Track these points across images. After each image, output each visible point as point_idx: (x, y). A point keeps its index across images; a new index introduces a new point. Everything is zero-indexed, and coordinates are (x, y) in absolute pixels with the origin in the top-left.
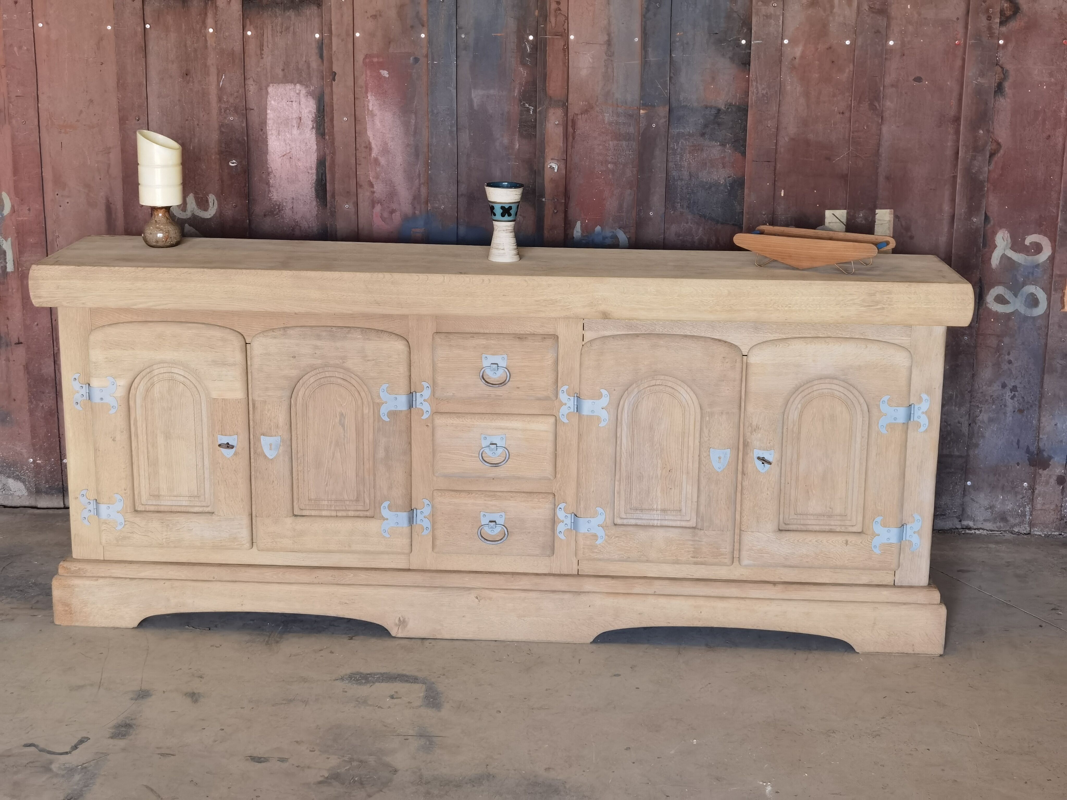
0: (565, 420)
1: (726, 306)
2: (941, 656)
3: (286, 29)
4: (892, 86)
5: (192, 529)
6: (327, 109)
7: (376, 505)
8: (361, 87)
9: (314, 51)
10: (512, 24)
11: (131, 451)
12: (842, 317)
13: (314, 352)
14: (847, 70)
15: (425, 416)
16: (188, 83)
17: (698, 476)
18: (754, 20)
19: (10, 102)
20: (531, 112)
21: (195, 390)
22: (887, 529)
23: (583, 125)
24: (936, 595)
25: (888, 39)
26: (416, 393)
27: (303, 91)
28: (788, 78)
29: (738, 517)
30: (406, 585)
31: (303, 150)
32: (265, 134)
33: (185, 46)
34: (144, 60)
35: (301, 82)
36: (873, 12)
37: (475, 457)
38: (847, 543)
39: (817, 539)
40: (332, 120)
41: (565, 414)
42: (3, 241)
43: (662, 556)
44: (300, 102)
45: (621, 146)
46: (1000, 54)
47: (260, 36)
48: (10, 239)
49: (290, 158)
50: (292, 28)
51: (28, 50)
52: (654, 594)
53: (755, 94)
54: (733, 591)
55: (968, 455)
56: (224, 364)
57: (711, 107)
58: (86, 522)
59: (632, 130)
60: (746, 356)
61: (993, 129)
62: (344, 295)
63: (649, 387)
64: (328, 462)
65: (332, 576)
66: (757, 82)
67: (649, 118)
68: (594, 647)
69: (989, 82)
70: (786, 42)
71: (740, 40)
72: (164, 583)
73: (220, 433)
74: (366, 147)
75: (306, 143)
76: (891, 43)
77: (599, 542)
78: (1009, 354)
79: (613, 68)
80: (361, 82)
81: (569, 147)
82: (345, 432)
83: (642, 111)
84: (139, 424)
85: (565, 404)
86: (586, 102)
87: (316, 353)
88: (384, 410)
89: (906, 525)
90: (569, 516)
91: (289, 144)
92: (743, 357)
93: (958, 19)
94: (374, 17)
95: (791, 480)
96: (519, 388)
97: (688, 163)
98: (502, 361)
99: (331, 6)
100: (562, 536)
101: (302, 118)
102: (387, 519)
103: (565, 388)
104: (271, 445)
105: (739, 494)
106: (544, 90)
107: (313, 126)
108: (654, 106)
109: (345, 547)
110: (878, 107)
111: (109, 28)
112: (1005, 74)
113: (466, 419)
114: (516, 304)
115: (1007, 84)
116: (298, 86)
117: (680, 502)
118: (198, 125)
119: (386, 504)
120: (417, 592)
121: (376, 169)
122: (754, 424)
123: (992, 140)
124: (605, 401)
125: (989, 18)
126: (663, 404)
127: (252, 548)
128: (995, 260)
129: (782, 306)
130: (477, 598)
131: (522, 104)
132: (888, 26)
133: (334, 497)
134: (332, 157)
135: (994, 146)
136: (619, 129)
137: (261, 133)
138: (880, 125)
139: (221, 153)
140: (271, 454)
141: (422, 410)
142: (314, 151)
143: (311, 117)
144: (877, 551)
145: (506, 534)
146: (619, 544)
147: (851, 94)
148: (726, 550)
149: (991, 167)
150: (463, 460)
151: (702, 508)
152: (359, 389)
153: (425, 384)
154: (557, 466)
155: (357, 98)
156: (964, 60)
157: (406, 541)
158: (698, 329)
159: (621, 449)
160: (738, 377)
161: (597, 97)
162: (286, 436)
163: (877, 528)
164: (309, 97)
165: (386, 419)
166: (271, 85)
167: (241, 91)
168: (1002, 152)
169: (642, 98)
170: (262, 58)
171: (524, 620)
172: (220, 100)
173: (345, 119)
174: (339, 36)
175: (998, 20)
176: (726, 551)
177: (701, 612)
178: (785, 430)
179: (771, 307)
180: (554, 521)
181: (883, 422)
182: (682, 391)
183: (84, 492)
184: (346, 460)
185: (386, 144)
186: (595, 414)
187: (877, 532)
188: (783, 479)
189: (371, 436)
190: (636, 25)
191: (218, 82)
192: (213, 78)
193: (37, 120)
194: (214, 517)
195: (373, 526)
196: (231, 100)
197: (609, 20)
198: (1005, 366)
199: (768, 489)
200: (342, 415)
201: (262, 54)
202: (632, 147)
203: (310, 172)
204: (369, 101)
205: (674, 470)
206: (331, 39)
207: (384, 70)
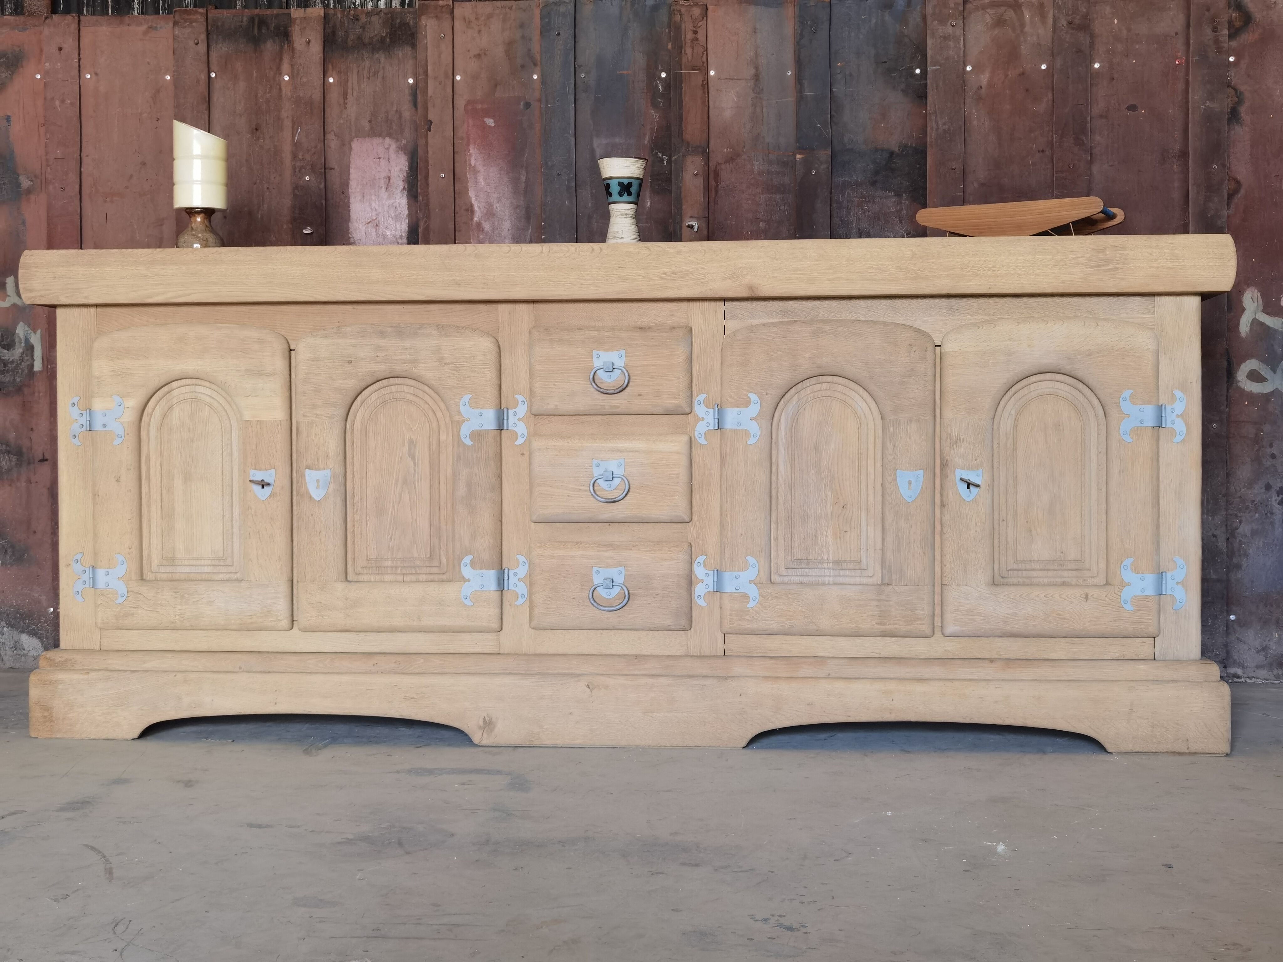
0: (703, 441)
1: (911, 272)
2: (1227, 755)
3: (374, 75)
4: (1101, 116)
5: (214, 601)
6: (421, 164)
7: (455, 562)
8: (462, 139)
9: (406, 98)
10: (640, 60)
11: (141, 498)
12: (1063, 282)
13: (376, 355)
14: (1045, 100)
15: (520, 441)
16: (258, 139)
17: (882, 514)
18: (929, 42)
19: (48, 165)
20: (665, 162)
21: (224, 413)
22: (1140, 575)
23: (727, 176)
24: (1214, 669)
25: (1092, 62)
26: (508, 409)
27: (394, 146)
28: (974, 111)
29: (938, 569)
30: (493, 672)
31: (391, 215)
32: (348, 197)
33: (256, 96)
34: (206, 112)
35: (390, 135)
36: (1073, 29)
37: (585, 491)
38: (1087, 597)
39: (1046, 593)
40: (427, 177)
41: (703, 432)
42: (31, 333)
43: (837, 623)
44: (389, 159)
45: (775, 201)
46: (1232, 73)
47: (343, 84)
48: (39, 331)
49: (377, 225)
50: (381, 74)
51: (71, 104)
52: (828, 677)
53: (934, 130)
54: (936, 671)
55: (1228, 580)
56: (259, 373)
57: (882, 150)
58: (79, 598)
59: (787, 180)
60: (940, 346)
61: (1230, 164)
62: (414, 274)
63: (812, 392)
64: (393, 507)
65: (395, 662)
66: (936, 116)
67: (808, 164)
68: (748, 751)
69: (1220, 105)
70: (969, 68)
71: (913, 69)
72: (175, 676)
73: (253, 467)
74: (467, 210)
75: (396, 208)
76: (1097, 66)
77: (751, 604)
78: (1271, 446)
79: (762, 107)
80: (461, 132)
81: (712, 204)
82: (415, 466)
83: (798, 156)
84: (152, 463)
85: (703, 419)
86: (730, 148)
87: (378, 356)
88: (465, 430)
89: (1166, 573)
90: (711, 573)
91: (376, 209)
92: (935, 349)
93: (1176, 34)
94: (478, 56)
95: (1007, 514)
96: (641, 395)
97: (856, 219)
98: (616, 358)
99: (427, 43)
100: (701, 602)
101: (391, 177)
102: (469, 580)
103: (702, 397)
104: (318, 481)
105: (937, 537)
106: (680, 134)
107: (404, 187)
108: (813, 149)
109: (414, 621)
110: (1085, 142)
111: (168, 78)
112: (1239, 98)
113: (572, 440)
114: (635, 279)
115: (1243, 110)
116: (388, 140)
117: (859, 550)
118: (268, 188)
119: (467, 559)
120: (507, 680)
121: (478, 237)
122: (954, 434)
123: (1229, 178)
124: (754, 409)
125: (1215, 30)
126: (831, 415)
127: (291, 629)
128: (1244, 326)
129: (984, 270)
130: (588, 686)
131: (654, 153)
132: (1092, 45)
133: (400, 555)
134: (426, 222)
135: (1233, 185)
136: (772, 180)
137: (342, 197)
138: (1091, 162)
139: (294, 220)
140: (316, 494)
141: (516, 433)
142: (405, 216)
143: (401, 176)
144: (1129, 607)
145: (627, 599)
146: (778, 607)
147: (1051, 127)
148: (924, 612)
149: (1230, 212)
150: (568, 496)
151: (889, 554)
152: (435, 407)
153: (520, 398)
154: (694, 505)
155: (457, 152)
156: (1187, 83)
157: (494, 611)
158: (875, 312)
159: (778, 479)
160: (930, 372)
161: (744, 142)
162: (339, 470)
163: (1128, 576)
164: (400, 152)
165: (468, 442)
166: (355, 139)
167: (320, 146)
168: (1242, 191)
169: (798, 140)
170: (346, 108)
171: (651, 716)
172: (294, 157)
173: (442, 176)
174: (435, 78)
175: (1226, 32)
176: (924, 614)
177: (893, 700)
178: (995, 446)
179: (969, 271)
180: (690, 581)
181: (1126, 426)
182: (857, 397)
183: (78, 557)
184: (416, 503)
185: (491, 205)
186: (741, 428)
187: (1126, 580)
188: (996, 513)
189: (449, 471)
190: (789, 56)
191: (293, 136)
192: (287, 134)
193: (77, 186)
194: (243, 584)
195: (450, 591)
196: (308, 157)
197: (756, 52)
198: (1268, 463)
199: (976, 524)
200: (411, 442)
201: (345, 104)
202: (787, 200)
203: (400, 241)
204: (471, 155)
205: (849, 506)
206: (426, 83)
207: (489, 117)
